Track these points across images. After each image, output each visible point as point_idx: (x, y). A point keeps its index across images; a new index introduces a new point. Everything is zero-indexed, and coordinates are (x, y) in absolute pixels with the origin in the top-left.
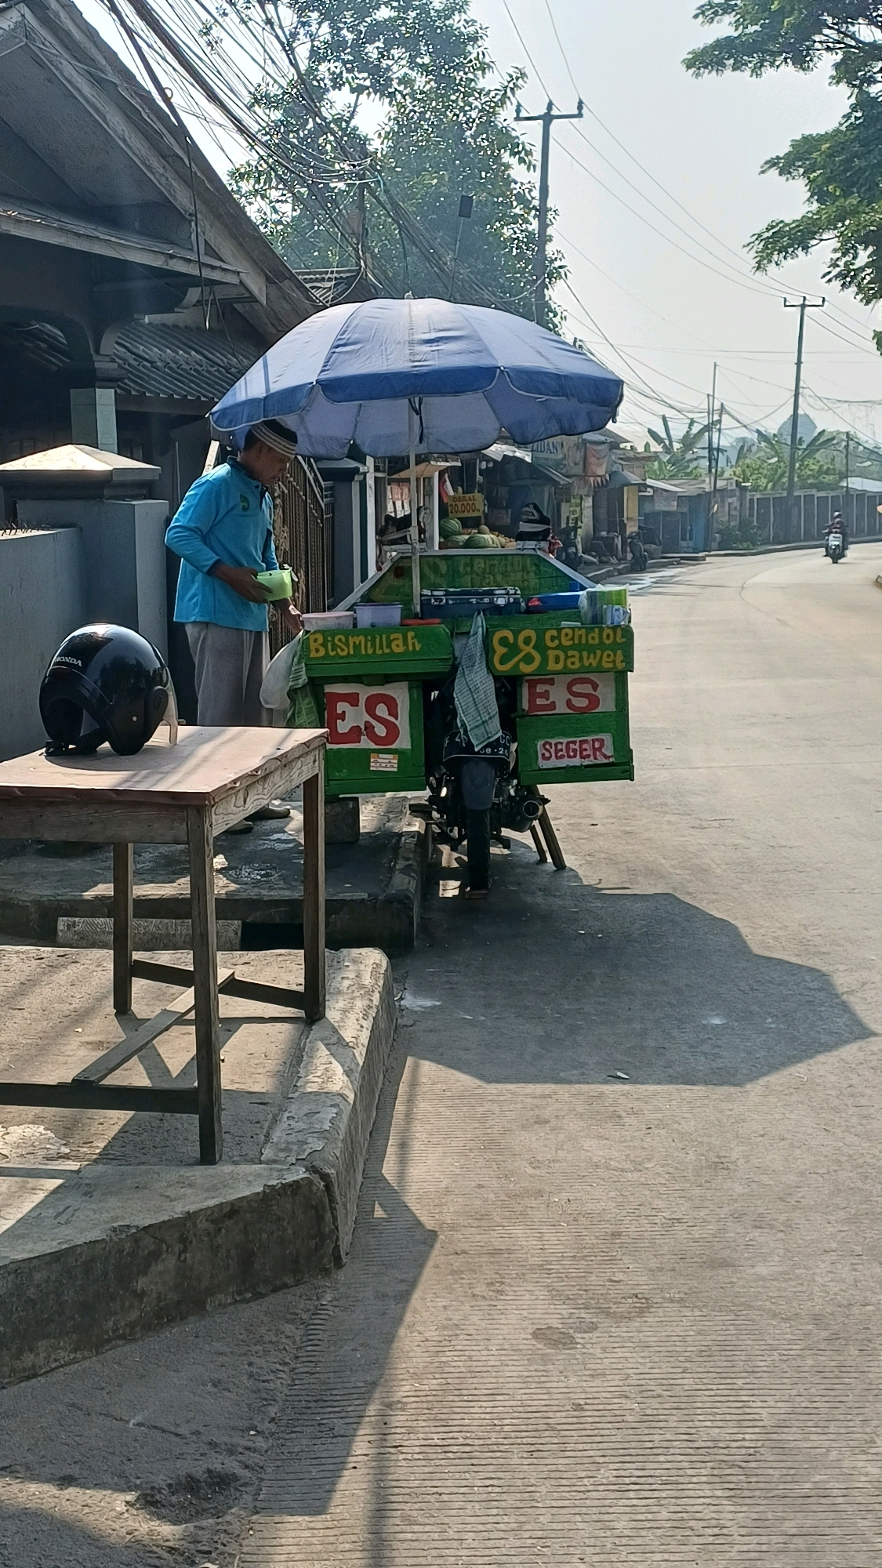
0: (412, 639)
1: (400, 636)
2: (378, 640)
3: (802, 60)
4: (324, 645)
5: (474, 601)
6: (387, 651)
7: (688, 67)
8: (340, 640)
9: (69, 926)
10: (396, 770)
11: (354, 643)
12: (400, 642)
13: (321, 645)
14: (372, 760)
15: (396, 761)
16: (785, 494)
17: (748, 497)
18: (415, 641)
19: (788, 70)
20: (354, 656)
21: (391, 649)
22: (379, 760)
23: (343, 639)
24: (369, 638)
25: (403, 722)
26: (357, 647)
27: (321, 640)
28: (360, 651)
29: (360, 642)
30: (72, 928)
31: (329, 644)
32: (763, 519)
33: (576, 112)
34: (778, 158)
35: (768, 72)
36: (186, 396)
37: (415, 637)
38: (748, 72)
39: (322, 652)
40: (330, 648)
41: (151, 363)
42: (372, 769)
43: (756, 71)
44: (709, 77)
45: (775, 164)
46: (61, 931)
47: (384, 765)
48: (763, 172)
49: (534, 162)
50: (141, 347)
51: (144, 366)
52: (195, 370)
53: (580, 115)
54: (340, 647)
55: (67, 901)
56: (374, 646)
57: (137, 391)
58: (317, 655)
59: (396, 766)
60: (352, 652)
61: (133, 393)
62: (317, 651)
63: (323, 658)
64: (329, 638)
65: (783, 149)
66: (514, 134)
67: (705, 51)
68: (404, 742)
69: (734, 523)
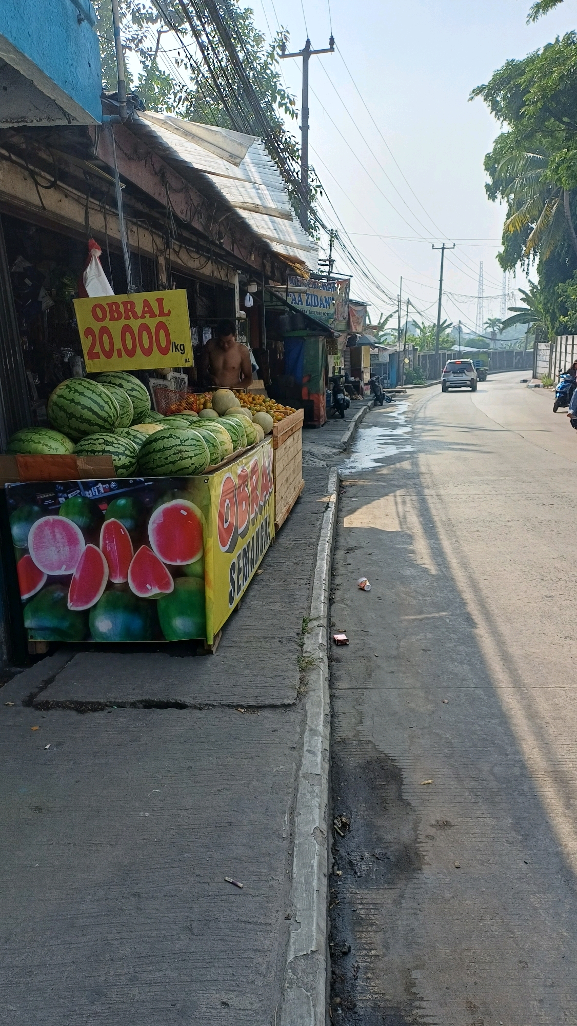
16: (434, 353)
17: (418, 355)
32: (424, 366)
49: (296, 111)
69: (411, 369)
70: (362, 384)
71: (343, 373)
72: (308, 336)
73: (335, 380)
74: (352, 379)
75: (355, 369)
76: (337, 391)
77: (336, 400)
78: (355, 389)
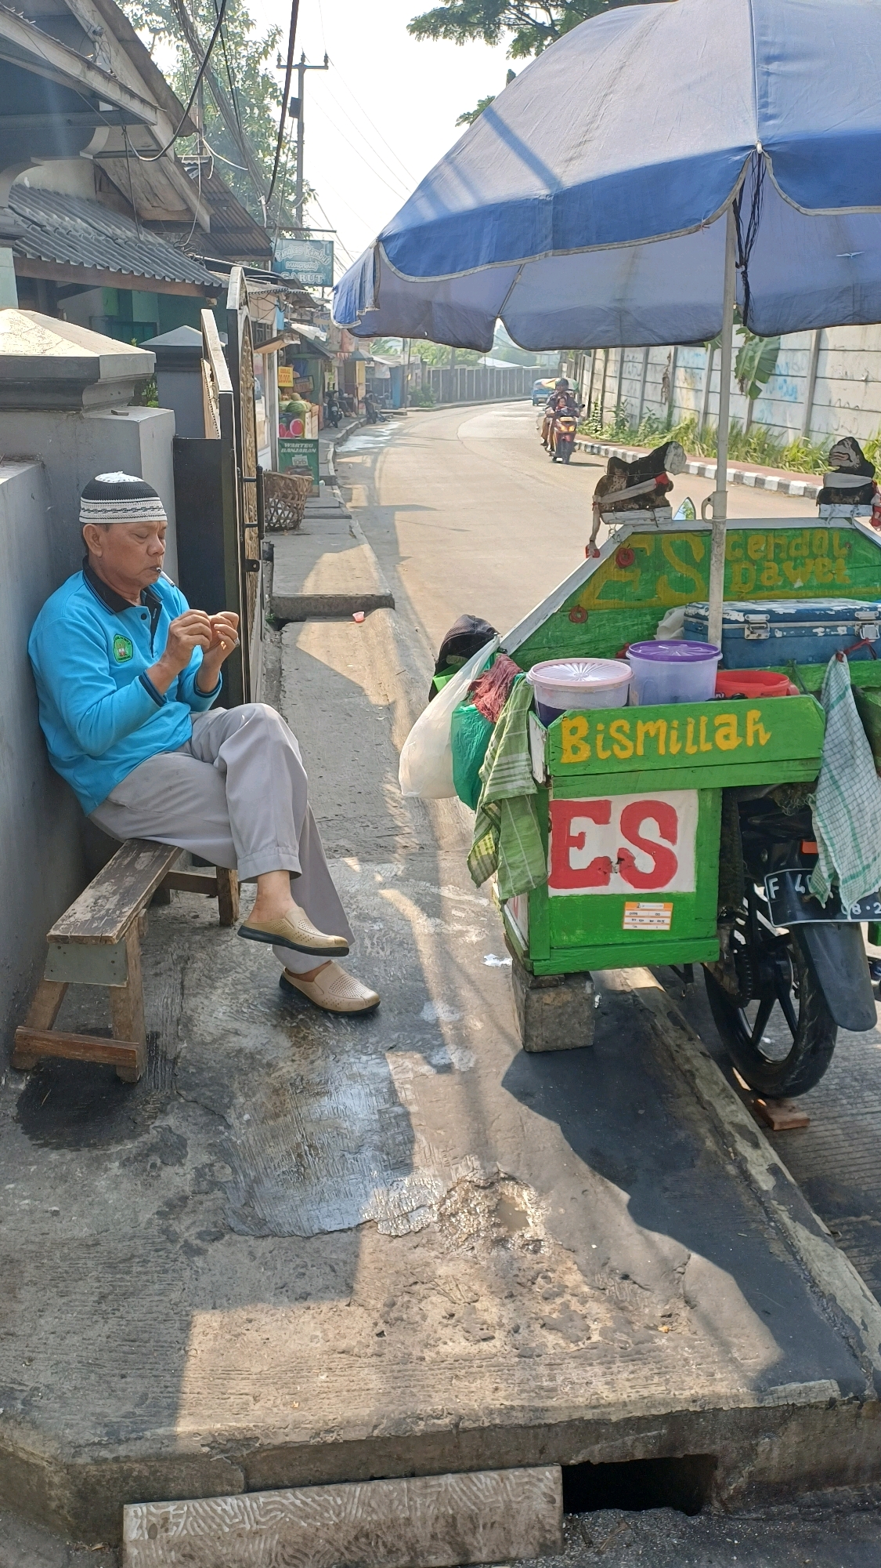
0: (755, 723)
1: (733, 719)
2: (690, 728)
3: (491, 36)
4: (589, 739)
5: (820, 631)
6: (706, 747)
7: (412, 31)
8: (620, 729)
9: (153, 1531)
10: (667, 928)
11: (647, 734)
12: (733, 730)
13: (585, 739)
14: (627, 913)
15: (669, 914)
18: (761, 727)
19: (481, 41)
20: (645, 757)
21: (714, 744)
22: (640, 913)
23: (627, 727)
24: (675, 723)
25: (684, 850)
26: (651, 741)
27: (583, 731)
28: (658, 748)
29: (657, 735)
30: (161, 1535)
31: (600, 737)
32: (435, 383)
33: (323, 64)
34: (469, 114)
35: (468, 40)
36: (82, 263)
37: (761, 719)
38: (454, 41)
39: (585, 753)
40: (599, 743)
41: (41, 226)
42: (626, 927)
43: (460, 40)
44: (428, 41)
45: (466, 119)
46: (136, 1542)
47: (647, 920)
48: (458, 124)
50: (28, 210)
51: (33, 229)
52: (85, 238)
53: (326, 67)
54: (618, 742)
55: (143, 1460)
56: (682, 738)
57: (33, 254)
58: (574, 759)
59: (668, 921)
60: (640, 751)
61: (29, 256)
62: (575, 749)
63: (586, 763)
64: (601, 727)
65: (473, 107)
66: (274, 81)
67: (425, 18)
68: (684, 881)
69: (419, 388)
70: (356, 401)
71: (337, 388)
72: (311, 358)
73: (330, 395)
74: (346, 395)
75: (349, 385)
76: (331, 404)
77: (331, 412)
78: (349, 406)
